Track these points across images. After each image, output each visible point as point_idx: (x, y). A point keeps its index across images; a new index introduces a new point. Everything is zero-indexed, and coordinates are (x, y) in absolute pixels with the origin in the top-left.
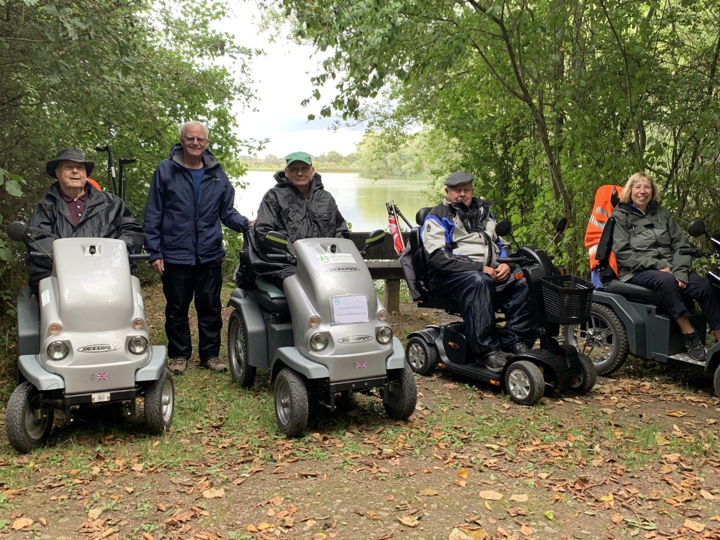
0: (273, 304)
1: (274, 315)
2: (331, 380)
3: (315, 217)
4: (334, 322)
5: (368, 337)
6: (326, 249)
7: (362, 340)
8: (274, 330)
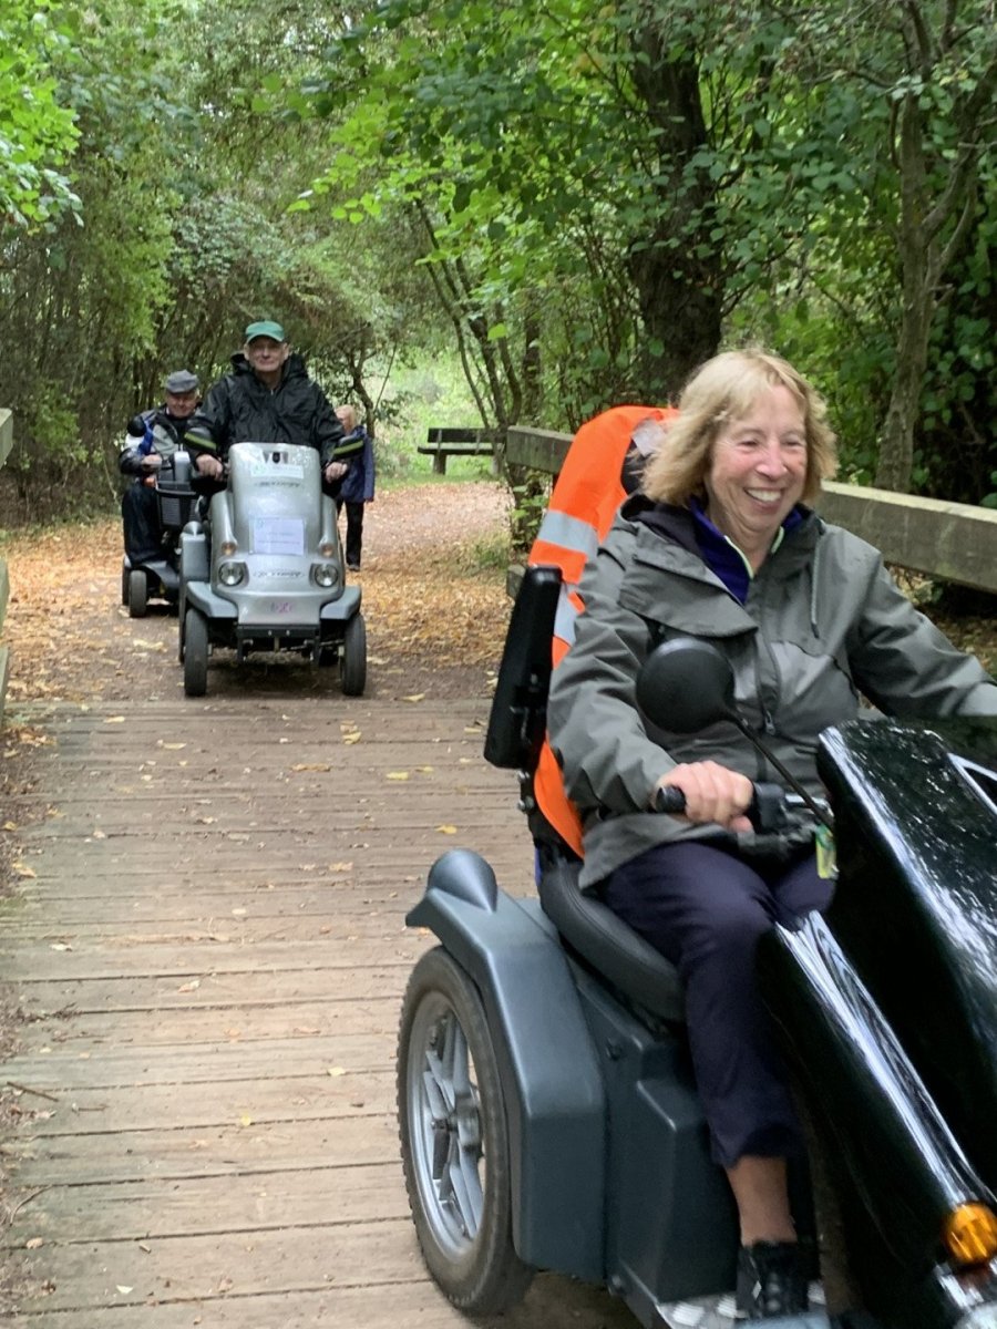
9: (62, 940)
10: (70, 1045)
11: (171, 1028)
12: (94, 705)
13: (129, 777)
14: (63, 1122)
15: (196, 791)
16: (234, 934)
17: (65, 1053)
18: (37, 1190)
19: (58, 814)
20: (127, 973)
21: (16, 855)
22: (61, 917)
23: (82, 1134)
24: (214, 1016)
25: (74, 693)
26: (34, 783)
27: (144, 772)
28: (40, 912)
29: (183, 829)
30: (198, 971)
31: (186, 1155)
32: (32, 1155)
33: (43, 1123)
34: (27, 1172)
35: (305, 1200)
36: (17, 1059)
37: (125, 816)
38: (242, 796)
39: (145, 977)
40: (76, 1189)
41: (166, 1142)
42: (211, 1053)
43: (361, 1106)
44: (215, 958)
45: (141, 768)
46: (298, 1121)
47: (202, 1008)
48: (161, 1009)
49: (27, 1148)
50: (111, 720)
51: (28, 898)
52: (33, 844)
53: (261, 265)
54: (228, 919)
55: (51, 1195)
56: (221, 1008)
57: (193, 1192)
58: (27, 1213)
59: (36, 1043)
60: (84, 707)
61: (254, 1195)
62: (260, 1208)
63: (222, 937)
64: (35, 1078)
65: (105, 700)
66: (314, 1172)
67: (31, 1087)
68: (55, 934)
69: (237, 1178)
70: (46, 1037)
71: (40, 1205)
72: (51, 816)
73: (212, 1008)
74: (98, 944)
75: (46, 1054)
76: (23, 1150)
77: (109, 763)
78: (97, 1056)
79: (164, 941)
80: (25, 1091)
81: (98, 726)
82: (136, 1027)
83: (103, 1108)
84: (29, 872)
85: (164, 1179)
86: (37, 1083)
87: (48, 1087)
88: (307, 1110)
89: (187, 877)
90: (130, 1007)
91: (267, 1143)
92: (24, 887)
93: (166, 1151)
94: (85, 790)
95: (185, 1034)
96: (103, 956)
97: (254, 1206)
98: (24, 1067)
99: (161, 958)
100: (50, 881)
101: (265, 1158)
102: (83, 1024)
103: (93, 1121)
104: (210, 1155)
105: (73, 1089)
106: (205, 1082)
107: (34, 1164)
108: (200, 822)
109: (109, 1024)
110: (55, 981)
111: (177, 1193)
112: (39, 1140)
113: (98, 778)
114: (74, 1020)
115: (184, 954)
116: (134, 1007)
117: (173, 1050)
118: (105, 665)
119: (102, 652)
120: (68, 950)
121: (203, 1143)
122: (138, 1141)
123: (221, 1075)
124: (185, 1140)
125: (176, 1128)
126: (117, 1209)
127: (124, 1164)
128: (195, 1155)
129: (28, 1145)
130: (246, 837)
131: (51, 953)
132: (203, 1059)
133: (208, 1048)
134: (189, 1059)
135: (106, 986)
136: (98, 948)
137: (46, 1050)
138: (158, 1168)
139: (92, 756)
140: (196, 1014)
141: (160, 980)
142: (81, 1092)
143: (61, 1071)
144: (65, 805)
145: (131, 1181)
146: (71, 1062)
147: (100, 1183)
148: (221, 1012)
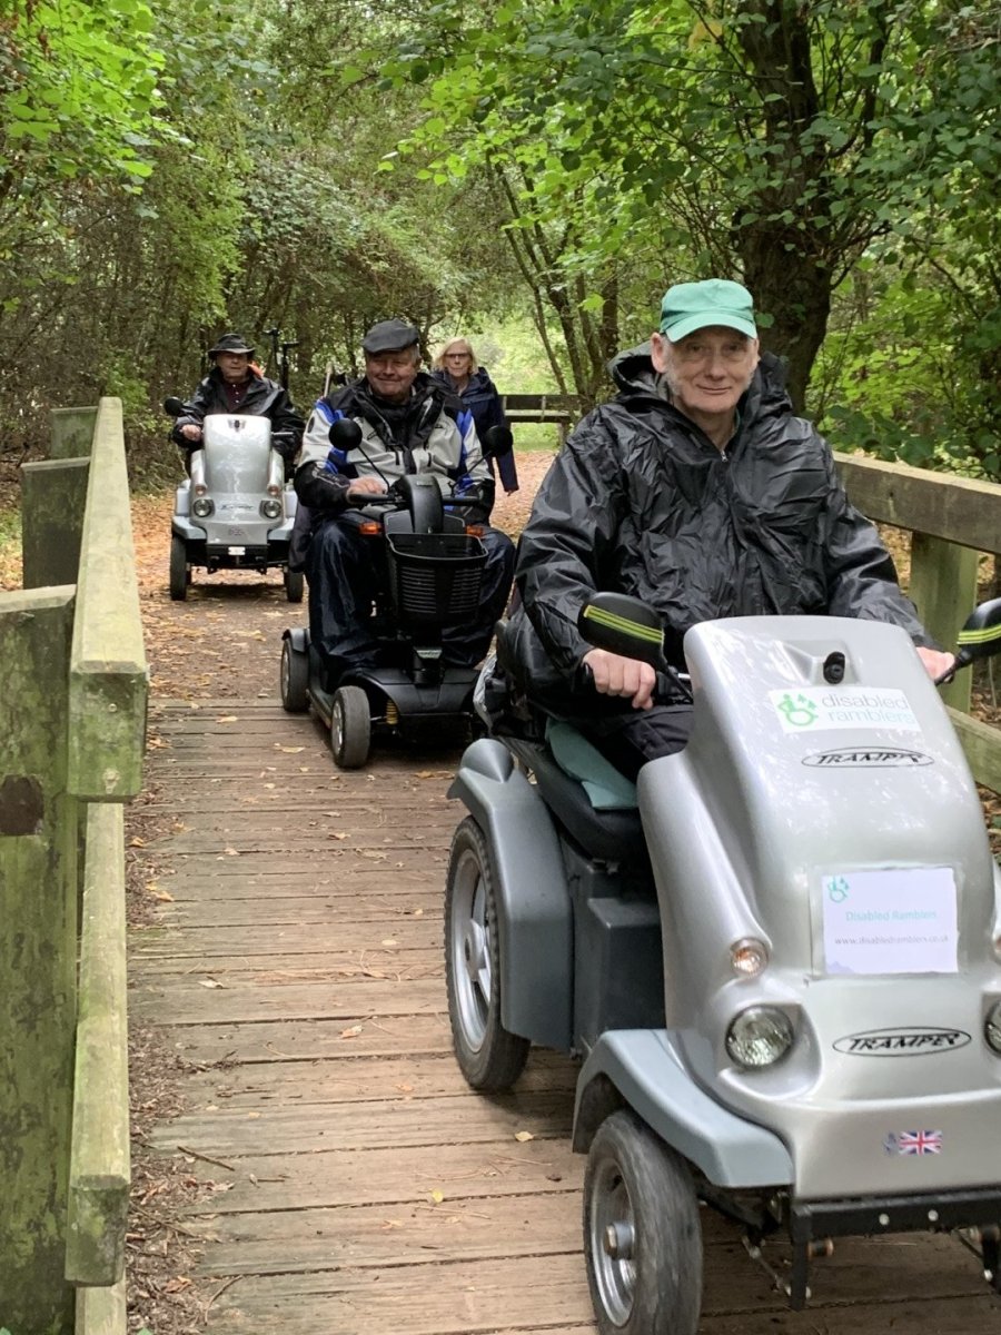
0: (599, 829)
1: (601, 867)
2: (800, 1191)
3: (751, 521)
4: (823, 966)
5: (951, 1036)
6: (804, 665)
7: (927, 1046)
8: (595, 922)
9: (210, 975)
10: (237, 1101)
11: (339, 1083)
12: (204, 702)
13: (251, 785)
14: (243, 1196)
15: (322, 802)
16: (388, 969)
17: (234, 1112)
18: (227, 1281)
19: (186, 828)
20: (284, 1015)
21: (149, 876)
22: (205, 947)
23: (266, 1211)
24: (383, 1068)
25: (182, 688)
26: (155, 792)
27: (266, 779)
28: (182, 942)
29: (317, 846)
30: (357, 1014)
31: (379, 1238)
32: (216, 1236)
33: (222, 1197)
34: (213, 1258)
35: (517, 1296)
36: (183, 1118)
37: (253, 831)
38: (370, 808)
39: (305, 1020)
40: (268, 1279)
41: (355, 1221)
42: (387, 1112)
43: (558, 1180)
44: (372, 997)
45: (263, 774)
46: (493, 1196)
47: (368, 1058)
48: (326, 1059)
49: (209, 1227)
50: (224, 719)
51: (168, 925)
52: (166, 861)
53: (331, 232)
54: (379, 951)
55: (242, 1287)
56: (389, 1058)
57: (396, 1285)
58: (221, 1310)
59: (201, 1099)
60: (194, 705)
61: (460, 1288)
62: (470, 1305)
63: (376, 973)
64: (206, 1142)
65: (213, 698)
66: (521, 1260)
67: (202, 1154)
68: (202, 968)
69: (440, 1267)
70: (209, 1093)
71: (233, 1298)
72: (179, 829)
73: (379, 1057)
74: (248, 980)
75: (212, 1113)
76: (205, 1231)
77: (229, 769)
78: (267, 1116)
79: (317, 978)
80: (198, 1158)
81: (211, 726)
82: (303, 1079)
83: (283, 1178)
84: (166, 896)
85: (362, 1267)
86: (209, 1148)
87: (220, 1153)
88: (500, 1183)
89: (329, 901)
90: (293, 1057)
91: (464, 1223)
92: (162, 912)
93: (358, 1233)
94: (209, 800)
95: (355, 1089)
96: (257, 994)
97: (462, 1303)
98: (193, 1129)
99: (317, 998)
100: (188, 905)
101: (467, 1243)
102: (248, 1076)
103: (273, 1196)
104: (404, 1238)
105: (248, 1156)
106: (386, 1148)
107: (219, 1247)
108: (332, 838)
109: (274, 1078)
110: (210, 1024)
111: (377, 1285)
112: (221, 1218)
113: (220, 787)
114: (237, 1071)
115: (339, 992)
116: (297, 1057)
117: (344, 1109)
118: (206, 656)
119: (201, 641)
120: (219, 987)
121: (397, 1223)
122: (327, 1220)
123: (402, 1139)
124: (377, 1220)
125: (364, 1205)
126: (319, 1306)
127: (316, 1248)
128: (390, 1238)
129: (208, 1225)
130: (383, 855)
131: (202, 990)
132: (380, 1120)
133: (382, 1106)
134: (364, 1120)
135: (264, 1030)
136: (250, 984)
137: (213, 1108)
138: (352, 1255)
139: (211, 762)
140: (362, 1065)
141: (319, 1023)
142: (256, 1159)
143: (232, 1133)
144: (192, 817)
145: (327, 1270)
146: (240, 1122)
147: (293, 1273)
148: (390, 1063)
